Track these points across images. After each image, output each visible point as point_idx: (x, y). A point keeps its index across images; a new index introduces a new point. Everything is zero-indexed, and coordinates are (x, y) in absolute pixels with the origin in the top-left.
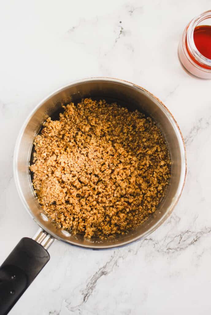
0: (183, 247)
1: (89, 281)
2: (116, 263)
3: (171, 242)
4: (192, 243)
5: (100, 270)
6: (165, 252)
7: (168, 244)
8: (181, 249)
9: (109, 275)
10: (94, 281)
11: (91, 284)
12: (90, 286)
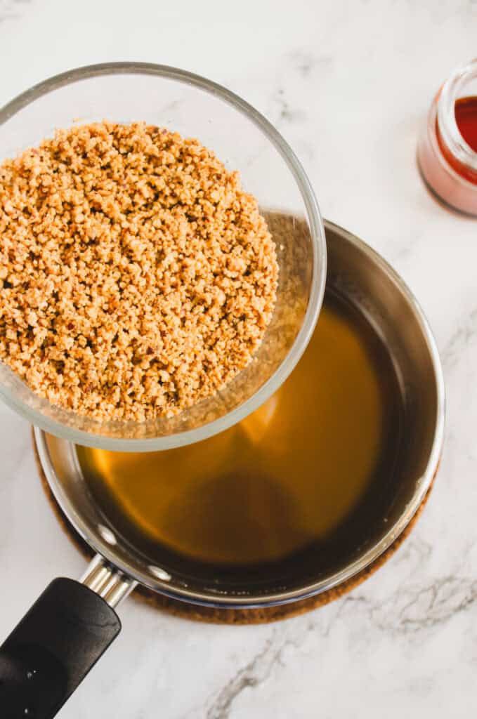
0: (441, 615)
1: (213, 700)
2: (277, 657)
3: (411, 604)
4: (461, 607)
5: (240, 672)
6: (398, 630)
7: (403, 610)
8: (436, 621)
9: (261, 686)
10: (224, 702)
11: (218, 708)
12: (217, 713)
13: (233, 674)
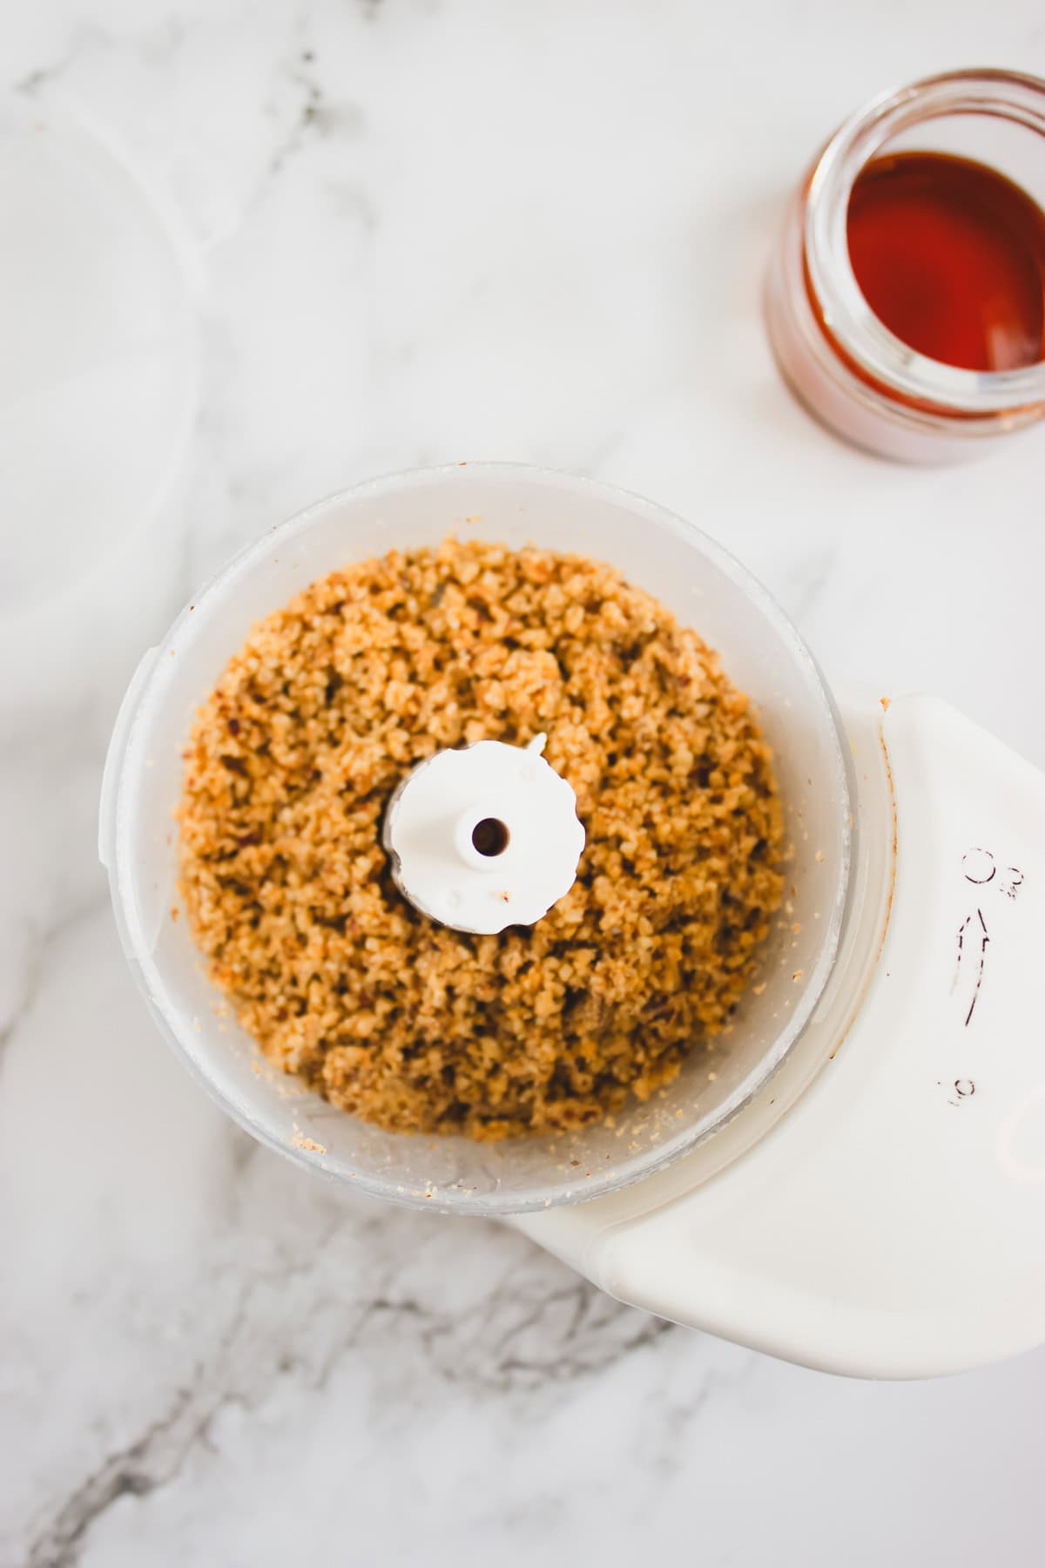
0: (591, 1356)
1: (46, 1522)
2: (203, 1429)
3: (526, 1324)
4: (644, 1340)
5: (112, 1461)
6: (491, 1383)
7: (507, 1336)
8: (581, 1369)
9: (161, 1497)
10: (70, 1527)
11: (57, 1540)
12: (50, 1552)
13: (94, 1463)
